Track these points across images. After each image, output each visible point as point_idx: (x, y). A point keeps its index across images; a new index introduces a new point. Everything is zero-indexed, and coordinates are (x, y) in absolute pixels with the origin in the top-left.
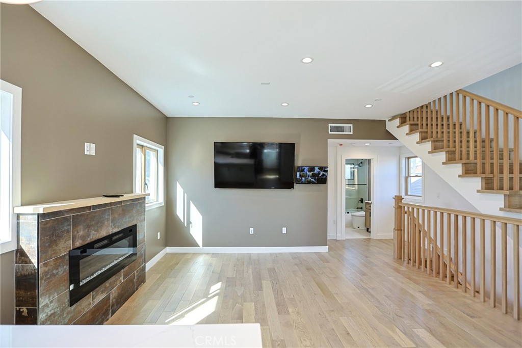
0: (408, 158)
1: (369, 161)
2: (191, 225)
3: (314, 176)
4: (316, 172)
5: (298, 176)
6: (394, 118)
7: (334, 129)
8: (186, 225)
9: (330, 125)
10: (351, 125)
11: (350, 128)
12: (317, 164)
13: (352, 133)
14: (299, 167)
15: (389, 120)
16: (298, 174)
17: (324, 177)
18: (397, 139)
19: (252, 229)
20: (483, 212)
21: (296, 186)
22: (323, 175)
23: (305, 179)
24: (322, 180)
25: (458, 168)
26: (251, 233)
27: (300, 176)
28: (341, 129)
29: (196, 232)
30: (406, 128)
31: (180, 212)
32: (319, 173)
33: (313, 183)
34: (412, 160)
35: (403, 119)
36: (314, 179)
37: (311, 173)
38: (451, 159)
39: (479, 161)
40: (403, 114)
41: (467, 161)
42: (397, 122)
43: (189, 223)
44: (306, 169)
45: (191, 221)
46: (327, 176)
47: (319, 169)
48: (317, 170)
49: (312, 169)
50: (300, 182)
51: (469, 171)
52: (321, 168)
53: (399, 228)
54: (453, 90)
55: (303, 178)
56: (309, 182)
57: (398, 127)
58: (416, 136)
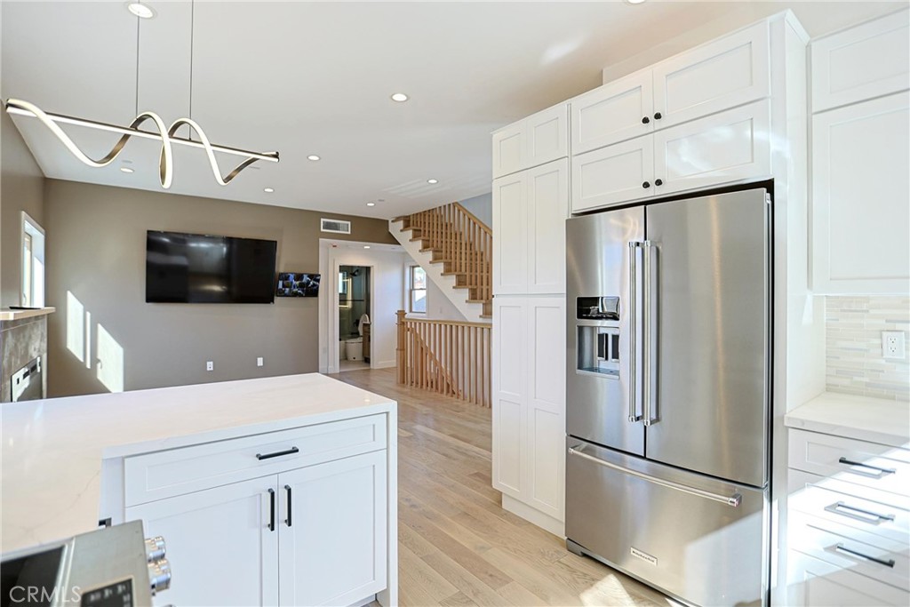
0: (413, 267)
1: (368, 269)
2: (99, 365)
3: (301, 286)
4: (304, 280)
5: (280, 286)
6: (398, 219)
7: (327, 226)
8: (88, 366)
9: (322, 220)
10: (349, 223)
11: (346, 227)
12: (306, 270)
13: (349, 233)
14: (282, 274)
15: (393, 221)
16: (281, 283)
17: (315, 288)
18: (399, 244)
19: (212, 363)
20: (470, 321)
21: (277, 299)
22: (314, 285)
23: (290, 290)
24: (312, 292)
25: (452, 280)
26: (208, 369)
27: (284, 286)
28: (335, 227)
30: (410, 233)
31: (74, 344)
32: (309, 282)
33: (300, 295)
34: (416, 269)
35: (407, 222)
36: (303, 291)
37: (298, 283)
38: (448, 271)
39: (468, 273)
40: (407, 217)
41: (460, 273)
42: (401, 224)
43: (95, 361)
44: (292, 276)
45: (99, 357)
46: (318, 288)
47: (308, 277)
48: (306, 278)
49: (299, 277)
50: (282, 294)
51: (461, 283)
52: (311, 276)
53: (402, 348)
54: (451, 202)
55: (287, 289)
56: (295, 295)
57: (401, 231)
58: (419, 244)
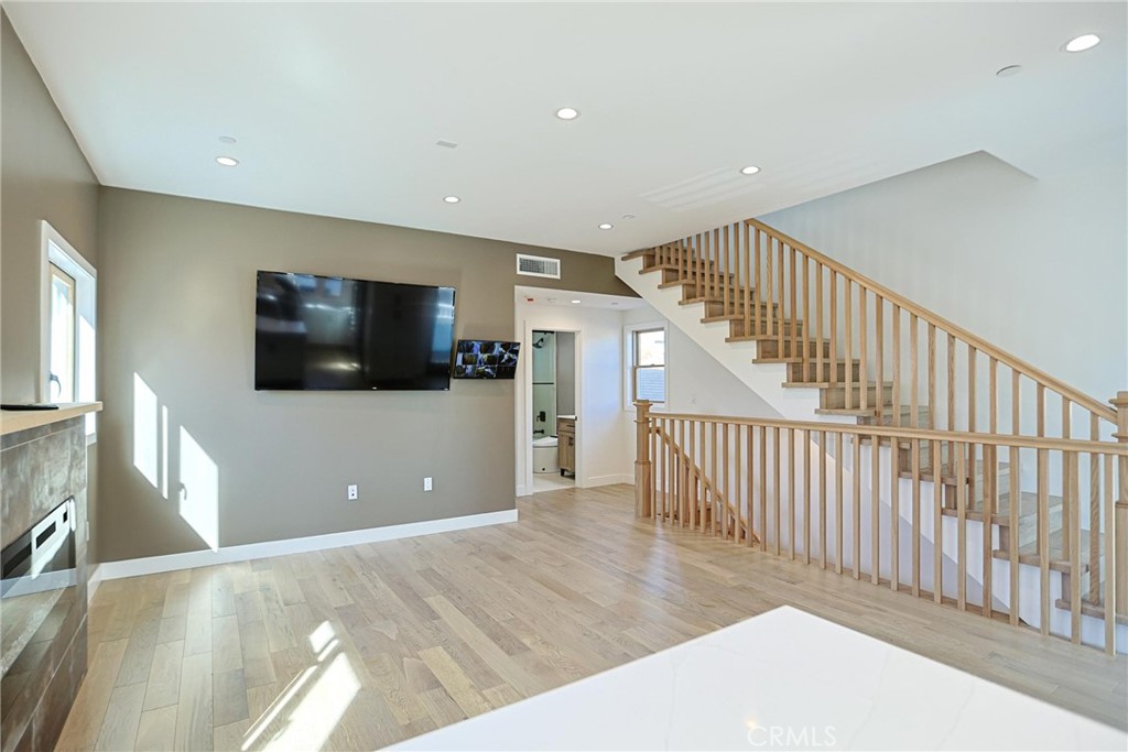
0: (637, 332)
1: (571, 336)
2: (182, 493)
3: (491, 361)
4: (495, 352)
5: (459, 362)
6: (632, 255)
7: (526, 265)
8: (165, 495)
9: (519, 256)
10: (559, 261)
11: (553, 269)
12: (498, 336)
13: (558, 277)
14: (463, 341)
15: (623, 259)
16: (460, 356)
17: (511, 364)
18: (639, 297)
19: (355, 487)
20: (789, 418)
21: (454, 383)
22: (510, 360)
23: (474, 369)
24: (506, 371)
25: (750, 349)
26: (350, 497)
27: (464, 362)
28: (538, 267)
29: (200, 510)
30: (657, 276)
31: (144, 460)
32: (502, 356)
33: (489, 377)
35: (651, 258)
36: (493, 369)
37: (486, 356)
38: (738, 334)
39: (781, 338)
40: (649, 250)
41: (762, 337)
42: (639, 262)
43: (176, 487)
44: (477, 346)
45: (183, 479)
46: (515, 364)
47: (502, 346)
48: (498, 349)
49: (488, 347)
50: (462, 375)
51: (767, 354)
52: (506, 346)
54: (740, 219)
55: (470, 367)
56: (481, 376)
57: (641, 273)
58: (677, 292)
